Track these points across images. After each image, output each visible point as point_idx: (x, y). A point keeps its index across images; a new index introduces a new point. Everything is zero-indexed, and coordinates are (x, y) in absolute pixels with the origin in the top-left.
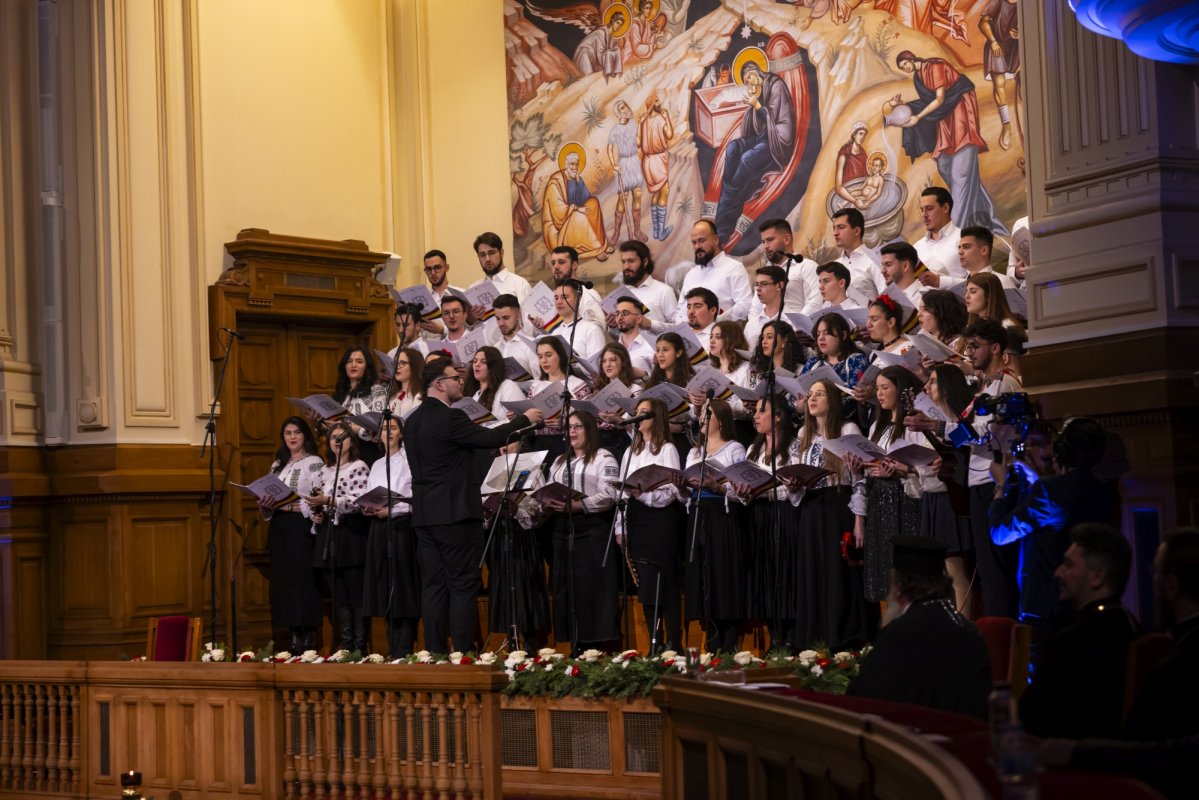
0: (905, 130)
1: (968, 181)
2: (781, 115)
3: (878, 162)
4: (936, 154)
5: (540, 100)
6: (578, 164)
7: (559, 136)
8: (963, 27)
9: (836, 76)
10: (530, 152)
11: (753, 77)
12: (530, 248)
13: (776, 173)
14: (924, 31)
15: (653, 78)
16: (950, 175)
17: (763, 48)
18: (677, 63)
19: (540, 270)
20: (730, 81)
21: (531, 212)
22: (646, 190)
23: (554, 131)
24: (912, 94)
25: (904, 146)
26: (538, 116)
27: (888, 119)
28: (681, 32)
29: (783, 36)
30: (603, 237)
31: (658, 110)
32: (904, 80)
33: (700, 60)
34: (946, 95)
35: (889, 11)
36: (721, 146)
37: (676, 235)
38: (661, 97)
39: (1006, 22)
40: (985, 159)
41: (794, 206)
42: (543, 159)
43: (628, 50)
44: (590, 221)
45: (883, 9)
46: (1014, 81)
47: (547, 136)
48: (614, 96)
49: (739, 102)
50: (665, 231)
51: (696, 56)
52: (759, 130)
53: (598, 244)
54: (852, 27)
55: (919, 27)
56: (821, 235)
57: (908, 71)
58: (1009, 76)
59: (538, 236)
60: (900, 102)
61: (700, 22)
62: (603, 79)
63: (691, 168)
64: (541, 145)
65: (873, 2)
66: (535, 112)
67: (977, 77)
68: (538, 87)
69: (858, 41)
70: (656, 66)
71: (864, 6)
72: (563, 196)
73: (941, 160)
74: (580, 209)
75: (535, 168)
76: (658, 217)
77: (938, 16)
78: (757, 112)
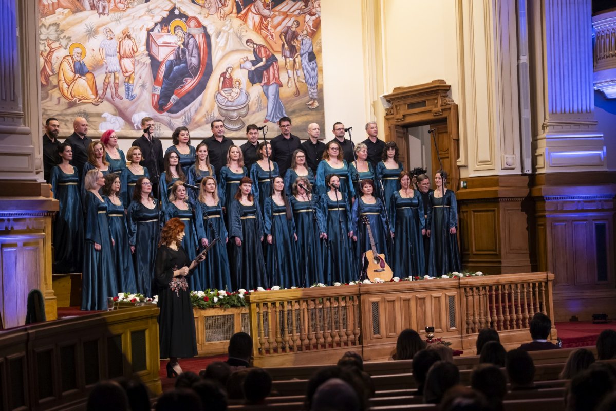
0: (249, 71)
1: (275, 97)
2: (193, 53)
3: (238, 83)
4: (262, 84)
5: (58, 16)
6: (81, 54)
7: (69, 38)
8: (274, 35)
9: (219, 42)
10: (50, 42)
11: (180, 33)
12: (50, 92)
13: (191, 79)
14: (258, 33)
15: (127, 21)
16: (268, 94)
17: (185, 21)
18: (140, 17)
19: (56, 105)
20: (168, 32)
21: (51, 74)
22: (122, 74)
23: (67, 34)
24: (253, 58)
25: (249, 78)
26: (57, 25)
27: (242, 65)
28: (142, 3)
29: (195, 18)
30: (96, 94)
31: (129, 37)
32: (249, 51)
33: (152, 19)
34: (267, 61)
35: (243, 20)
37: (138, 99)
38: (131, 32)
39: (290, 37)
40: (281, 90)
41: (199, 95)
42: (59, 47)
43: (112, 4)
44: (88, 84)
45: (240, 18)
46: (293, 62)
47: (62, 36)
48: (104, 25)
49: (173, 43)
50: (132, 96)
51: (150, 16)
52: (183, 58)
53: (93, 97)
54: (227, 22)
55: (256, 30)
56: (212, 110)
57: (251, 47)
58: (291, 59)
59: (55, 87)
60: (247, 60)
61: (153, 1)
62: (97, 15)
63: (147, 68)
64: (58, 39)
65: (236, 15)
66: (54, 22)
67: (279, 56)
68: (56, 9)
69: (230, 29)
70: (129, 16)
71: (232, 15)
72: (72, 69)
73: (264, 87)
74: (82, 77)
75: (53, 51)
76: (128, 88)
77: (263, 28)
78: (182, 50)
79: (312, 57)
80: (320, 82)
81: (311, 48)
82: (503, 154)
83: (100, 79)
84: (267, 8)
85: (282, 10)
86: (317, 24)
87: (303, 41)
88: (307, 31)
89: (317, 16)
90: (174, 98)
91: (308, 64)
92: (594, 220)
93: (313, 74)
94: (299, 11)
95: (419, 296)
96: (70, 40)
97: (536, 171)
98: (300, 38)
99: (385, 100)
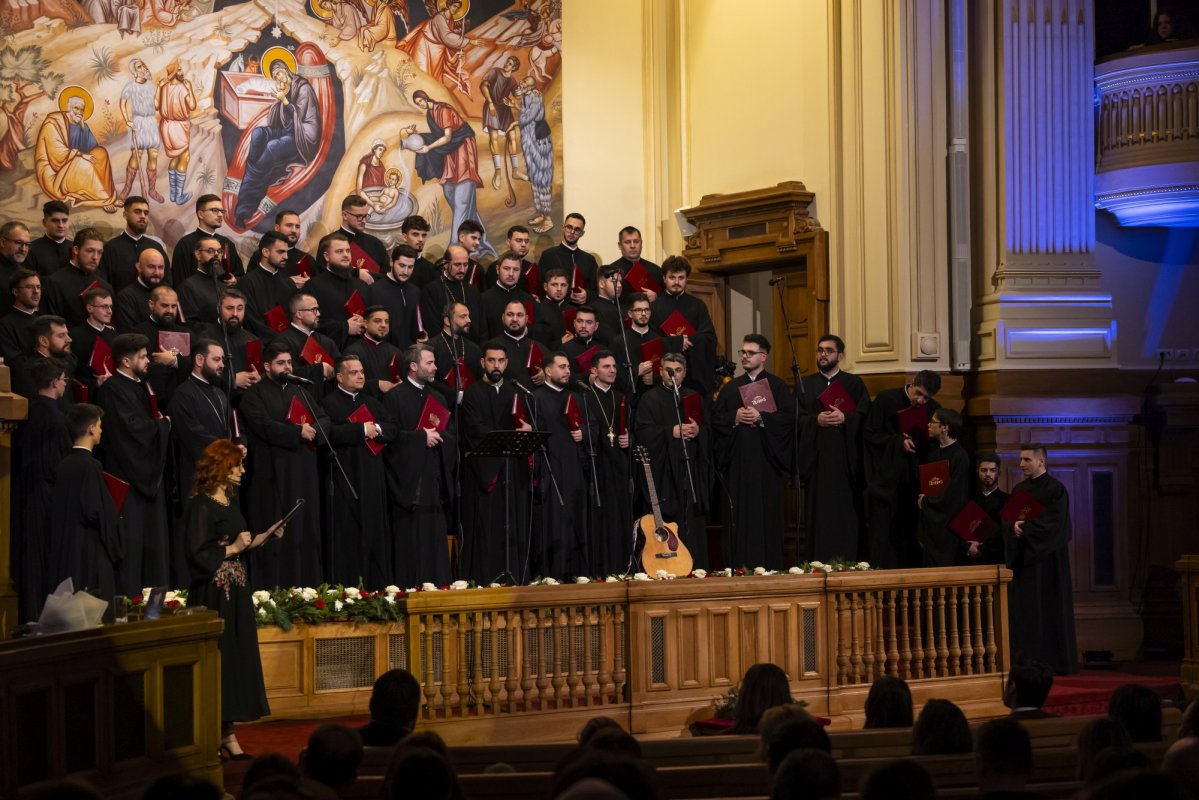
0: (417, 154)
1: (467, 208)
2: (309, 114)
3: (394, 177)
4: (443, 181)
5: (38, 33)
6: (83, 110)
7: (60, 76)
8: (468, 84)
9: (360, 95)
10: (22, 84)
11: (282, 75)
12: (18, 183)
13: (302, 166)
14: (436, 79)
15: (176, 46)
16: (453, 201)
17: (294, 52)
18: (203, 40)
19: (31, 209)
21: (21, 147)
22: (164, 153)
23: (56, 69)
24: (425, 128)
25: (416, 168)
26: (36, 50)
27: (405, 142)
28: (208, 13)
29: (312, 46)
30: (111, 189)
31: (180, 79)
32: (419, 114)
33: (227, 45)
34: (454, 134)
35: (408, 53)
36: (247, 130)
38: (184, 68)
39: (501, 90)
40: (481, 193)
41: (317, 198)
42: (40, 95)
43: (148, 12)
44: (95, 169)
45: (403, 50)
46: (505, 138)
47: (46, 72)
48: (131, 53)
49: (267, 94)
50: (183, 196)
51: (224, 39)
52: (286, 124)
53: (105, 195)
54: (376, 57)
55: (433, 75)
57: (422, 107)
58: (502, 133)
59: (28, 173)
60: (415, 132)
61: (230, 8)
62: (118, 33)
63: (214, 143)
64: (37, 79)
65: (395, 42)
66: (31, 44)
67: (477, 127)
68: (35, 19)
69: (381, 71)
70: (180, 37)
71: (387, 43)
72: (63, 138)
73: (447, 187)
74: (85, 156)
75: (28, 102)
76: (176, 181)
77: (448, 70)
78: (285, 107)
79: (543, 130)
80: (557, 181)
81: (542, 112)
82: (915, 331)
83: (119, 161)
84: (456, 31)
85: (486, 36)
86: (555, 66)
87: (527, 98)
88: (534, 79)
89: (554, 50)
90: (267, 203)
91: (534, 143)
92: (1090, 465)
93: (544, 163)
94: (519, 39)
95: (744, 607)
96: (62, 82)
97: (979, 366)
98: (519, 92)
99: (685, 220)
